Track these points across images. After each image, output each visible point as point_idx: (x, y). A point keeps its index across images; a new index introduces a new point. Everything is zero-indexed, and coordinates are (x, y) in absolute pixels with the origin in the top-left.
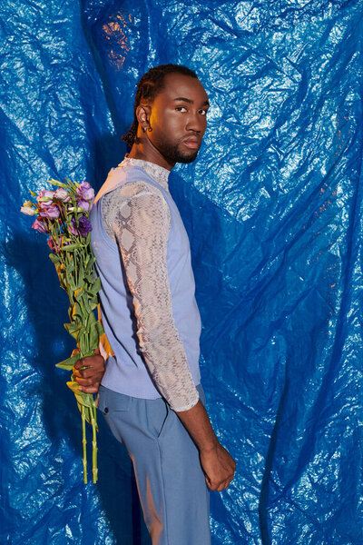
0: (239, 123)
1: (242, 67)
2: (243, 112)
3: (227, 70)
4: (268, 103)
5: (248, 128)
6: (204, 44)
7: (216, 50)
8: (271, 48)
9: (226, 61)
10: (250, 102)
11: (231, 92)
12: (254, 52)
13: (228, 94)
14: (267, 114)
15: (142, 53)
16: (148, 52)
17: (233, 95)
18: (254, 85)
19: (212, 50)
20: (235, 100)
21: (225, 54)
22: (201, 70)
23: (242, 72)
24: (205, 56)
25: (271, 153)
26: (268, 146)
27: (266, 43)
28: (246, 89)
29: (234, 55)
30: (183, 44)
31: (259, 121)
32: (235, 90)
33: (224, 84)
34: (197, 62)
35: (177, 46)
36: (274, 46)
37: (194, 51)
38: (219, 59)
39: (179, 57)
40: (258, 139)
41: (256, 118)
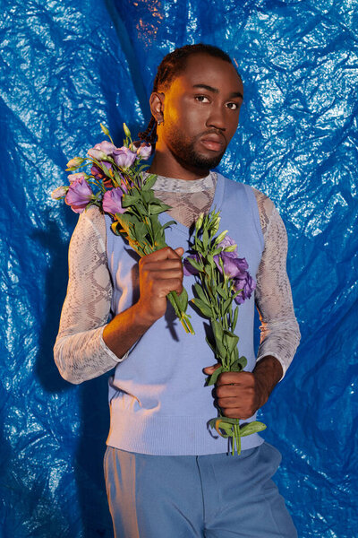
0: (306, 110)
1: (309, 38)
2: (312, 94)
3: (290, 42)
4: (344, 84)
5: (317, 116)
6: (259, 9)
7: (275, 17)
8: (347, 12)
9: (288, 30)
10: (320, 82)
11: (295, 69)
12: (324, 18)
13: (291, 72)
14: (342, 99)
15: (180, 21)
16: (186, 22)
17: (297, 73)
18: (325, 61)
19: (270, 17)
20: (301, 80)
21: (286, 21)
22: (256, 41)
23: (309, 45)
24: (261, 24)
25: (348, 149)
26: (345, 139)
27: (339, 7)
28: (314, 65)
29: (297, 23)
30: (232, 10)
31: (332, 106)
32: (300, 67)
33: (287, 61)
34: (250, 32)
35: (224, 12)
36: (350, 10)
37: (246, 18)
38: (279, 28)
39: (227, 25)
40: (330, 131)
41: (328, 103)
